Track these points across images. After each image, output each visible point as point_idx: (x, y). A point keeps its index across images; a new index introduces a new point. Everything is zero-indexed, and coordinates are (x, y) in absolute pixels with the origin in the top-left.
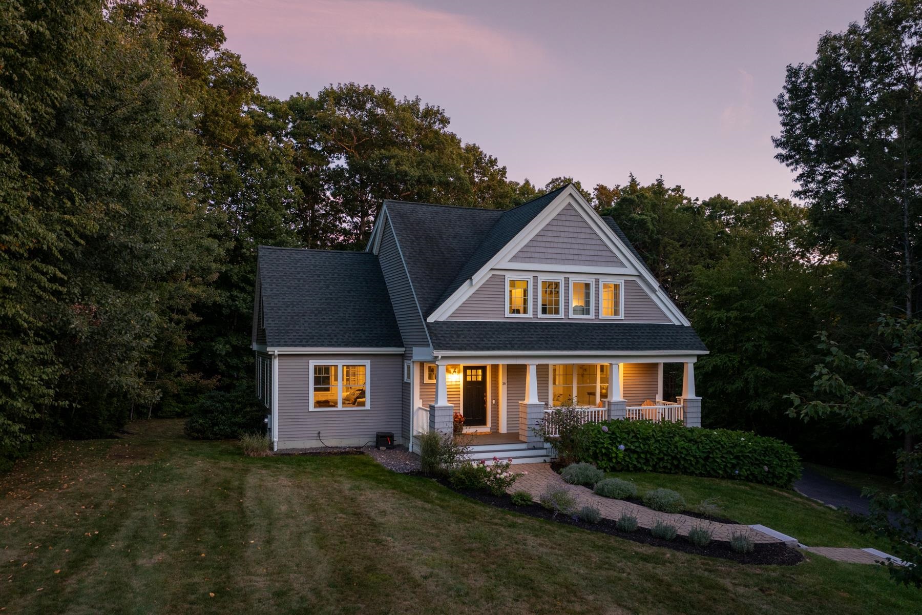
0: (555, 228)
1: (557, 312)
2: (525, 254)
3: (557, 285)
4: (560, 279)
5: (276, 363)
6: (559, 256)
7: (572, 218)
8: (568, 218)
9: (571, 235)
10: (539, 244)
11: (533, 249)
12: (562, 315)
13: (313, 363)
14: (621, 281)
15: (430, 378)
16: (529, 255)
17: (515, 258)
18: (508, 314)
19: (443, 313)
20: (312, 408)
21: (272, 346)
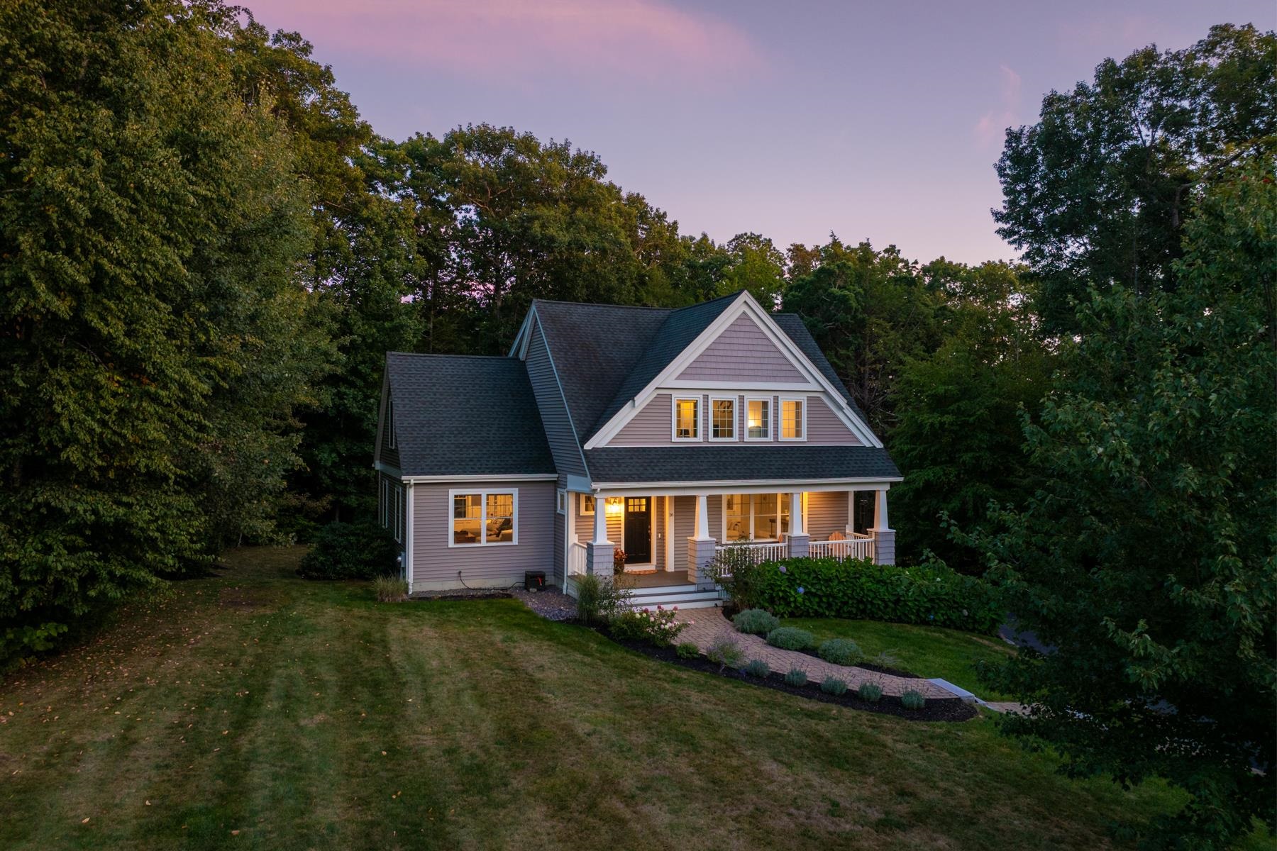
0: (727, 341)
1: (730, 434)
2: (694, 371)
3: (731, 403)
4: (733, 397)
5: (411, 493)
6: (732, 372)
7: (747, 329)
8: (743, 329)
9: (746, 348)
10: (709, 359)
11: (703, 365)
12: (736, 438)
13: (453, 493)
14: (803, 398)
15: (587, 509)
16: (699, 371)
17: (683, 376)
18: (675, 439)
19: (602, 439)
20: (451, 544)
21: (408, 474)
